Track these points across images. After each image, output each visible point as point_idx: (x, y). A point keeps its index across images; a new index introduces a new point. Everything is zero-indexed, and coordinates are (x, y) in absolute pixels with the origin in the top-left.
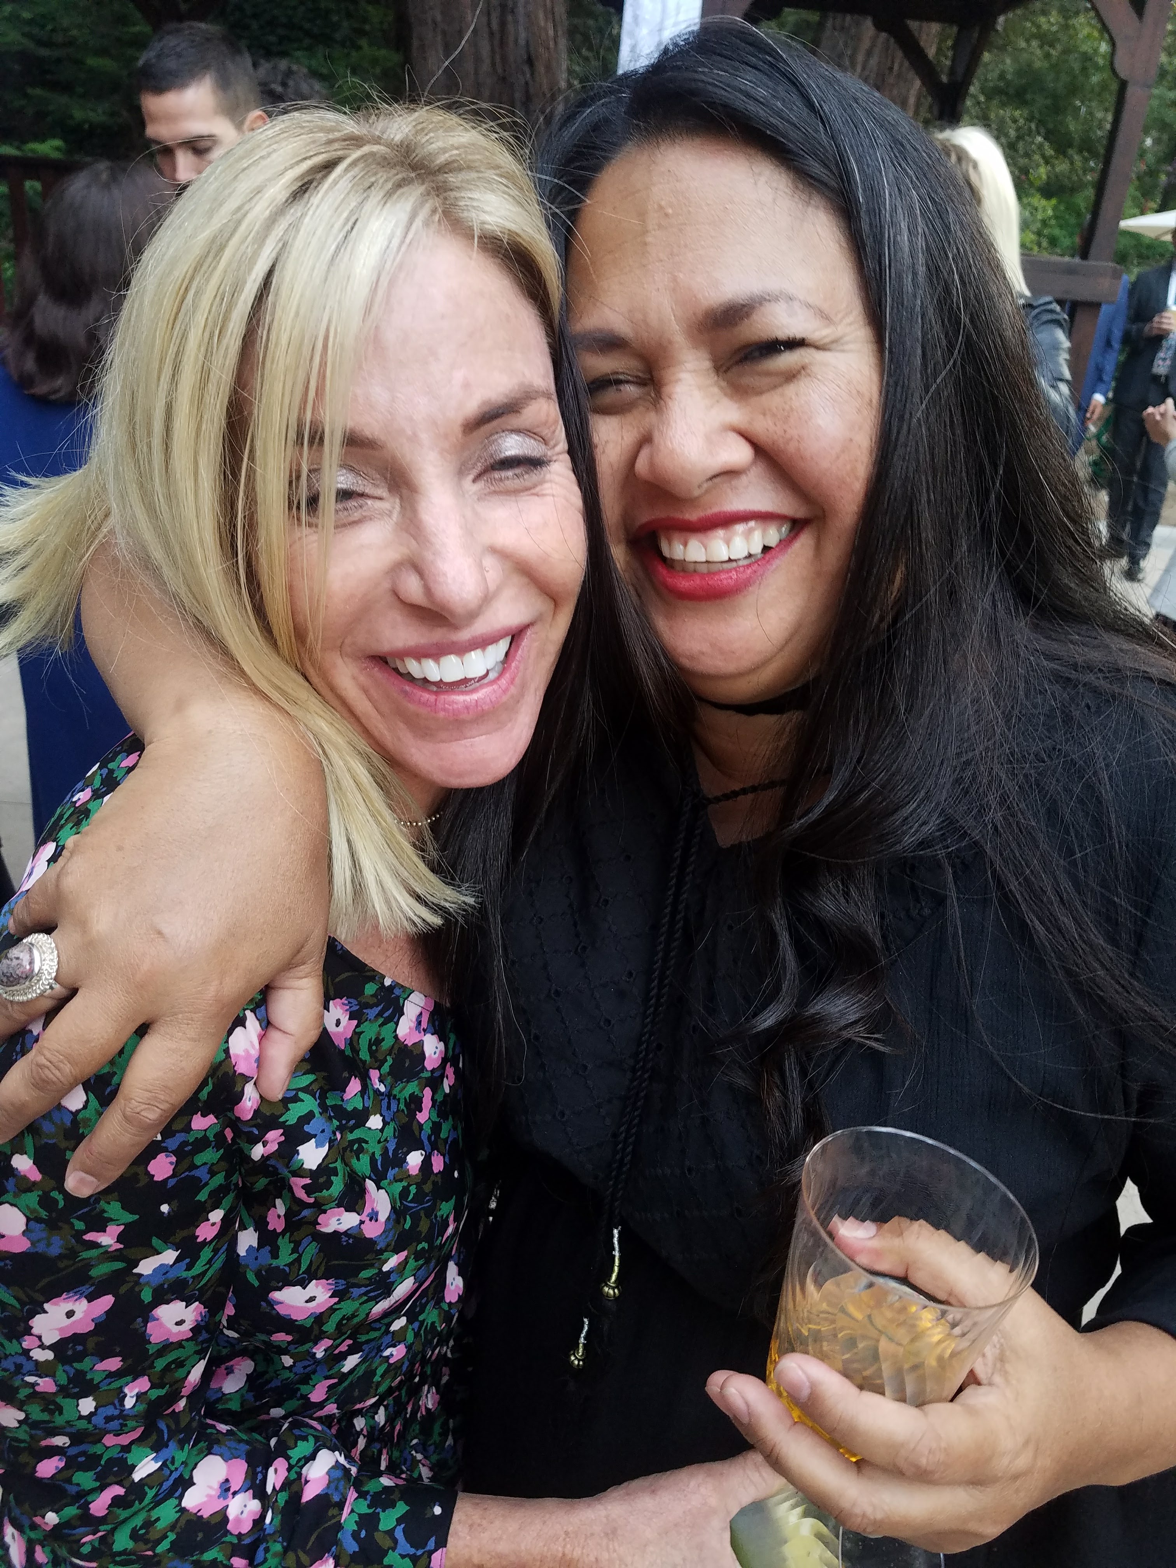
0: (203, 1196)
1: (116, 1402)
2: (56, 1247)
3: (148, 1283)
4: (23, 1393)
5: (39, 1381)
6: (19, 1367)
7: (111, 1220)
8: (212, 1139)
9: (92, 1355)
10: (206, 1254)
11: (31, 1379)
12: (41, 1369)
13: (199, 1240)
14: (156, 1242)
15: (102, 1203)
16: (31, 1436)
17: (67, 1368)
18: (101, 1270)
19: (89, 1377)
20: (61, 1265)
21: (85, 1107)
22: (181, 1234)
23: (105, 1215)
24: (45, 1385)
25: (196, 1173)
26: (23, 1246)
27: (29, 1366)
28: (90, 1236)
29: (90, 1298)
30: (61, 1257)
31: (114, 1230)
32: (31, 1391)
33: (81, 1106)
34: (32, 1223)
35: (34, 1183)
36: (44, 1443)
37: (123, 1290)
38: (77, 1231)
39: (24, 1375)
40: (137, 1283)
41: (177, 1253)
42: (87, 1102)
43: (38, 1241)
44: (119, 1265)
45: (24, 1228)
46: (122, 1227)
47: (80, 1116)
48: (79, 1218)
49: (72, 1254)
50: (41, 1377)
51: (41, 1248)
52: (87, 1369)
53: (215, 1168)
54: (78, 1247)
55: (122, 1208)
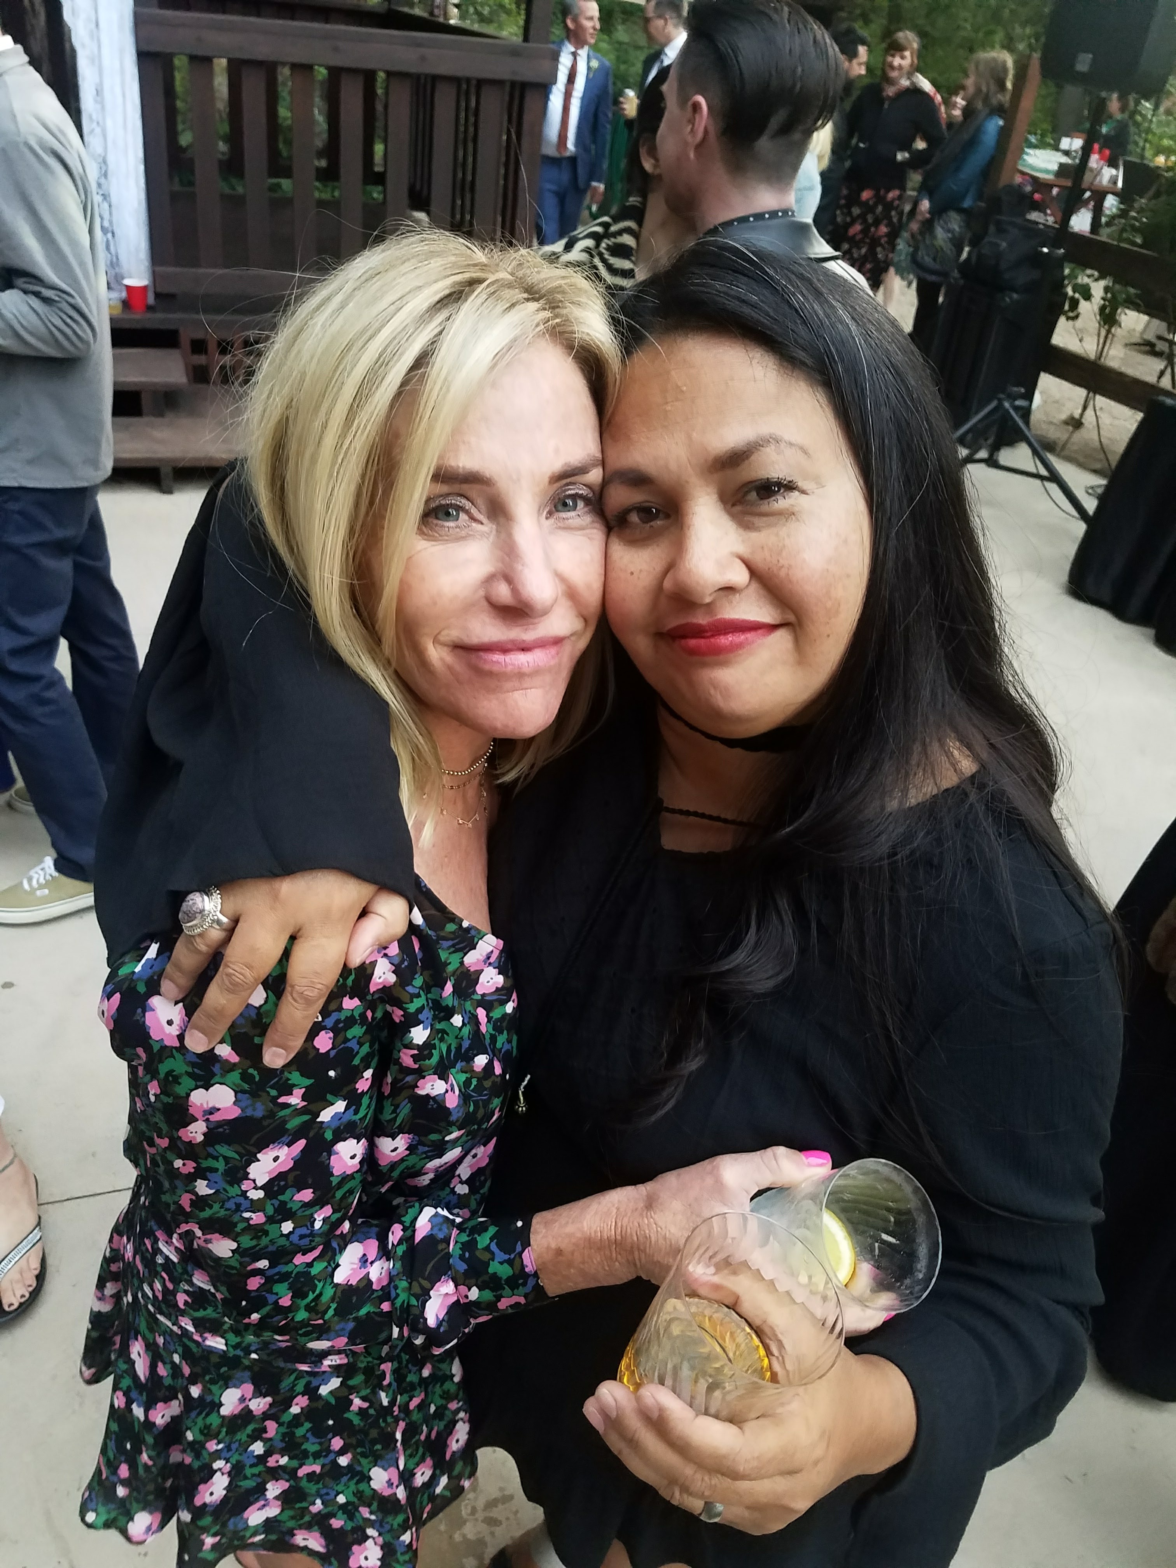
0: (356, 1061)
1: (309, 1224)
2: (259, 1111)
3: (328, 1127)
4: (241, 1226)
5: (253, 1215)
6: (238, 1206)
7: (294, 1085)
8: (357, 1018)
9: (292, 1186)
10: (365, 1101)
11: (246, 1215)
12: (255, 1206)
13: (359, 1091)
14: (329, 1097)
15: (286, 1073)
16: (241, 1263)
17: (274, 1201)
18: (294, 1123)
19: (288, 1206)
20: (265, 1123)
21: (266, 1002)
22: (345, 1090)
23: (290, 1082)
24: (257, 1218)
25: (349, 1044)
26: (236, 1113)
27: (246, 1204)
28: (282, 1100)
29: (289, 1145)
30: (264, 1118)
31: (298, 1092)
32: (246, 1224)
33: (263, 1002)
34: (239, 1094)
35: (235, 1064)
36: (249, 1268)
37: (311, 1134)
38: (273, 1097)
39: (242, 1212)
40: (321, 1128)
41: (346, 1103)
42: (267, 997)
43: (246, 1107)
44: (306, 1118)
45: (234, 1099)
46: (304, 1090)
47: (262, 1010)
48: (272, 1087)
49: (271, 1115)
50: (255, 1213)
51: (249, 1113)
52: (288, 1200)
53: (362, 1040)
54: (275, 1109)
55: (302, 1076)
